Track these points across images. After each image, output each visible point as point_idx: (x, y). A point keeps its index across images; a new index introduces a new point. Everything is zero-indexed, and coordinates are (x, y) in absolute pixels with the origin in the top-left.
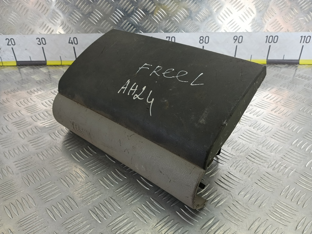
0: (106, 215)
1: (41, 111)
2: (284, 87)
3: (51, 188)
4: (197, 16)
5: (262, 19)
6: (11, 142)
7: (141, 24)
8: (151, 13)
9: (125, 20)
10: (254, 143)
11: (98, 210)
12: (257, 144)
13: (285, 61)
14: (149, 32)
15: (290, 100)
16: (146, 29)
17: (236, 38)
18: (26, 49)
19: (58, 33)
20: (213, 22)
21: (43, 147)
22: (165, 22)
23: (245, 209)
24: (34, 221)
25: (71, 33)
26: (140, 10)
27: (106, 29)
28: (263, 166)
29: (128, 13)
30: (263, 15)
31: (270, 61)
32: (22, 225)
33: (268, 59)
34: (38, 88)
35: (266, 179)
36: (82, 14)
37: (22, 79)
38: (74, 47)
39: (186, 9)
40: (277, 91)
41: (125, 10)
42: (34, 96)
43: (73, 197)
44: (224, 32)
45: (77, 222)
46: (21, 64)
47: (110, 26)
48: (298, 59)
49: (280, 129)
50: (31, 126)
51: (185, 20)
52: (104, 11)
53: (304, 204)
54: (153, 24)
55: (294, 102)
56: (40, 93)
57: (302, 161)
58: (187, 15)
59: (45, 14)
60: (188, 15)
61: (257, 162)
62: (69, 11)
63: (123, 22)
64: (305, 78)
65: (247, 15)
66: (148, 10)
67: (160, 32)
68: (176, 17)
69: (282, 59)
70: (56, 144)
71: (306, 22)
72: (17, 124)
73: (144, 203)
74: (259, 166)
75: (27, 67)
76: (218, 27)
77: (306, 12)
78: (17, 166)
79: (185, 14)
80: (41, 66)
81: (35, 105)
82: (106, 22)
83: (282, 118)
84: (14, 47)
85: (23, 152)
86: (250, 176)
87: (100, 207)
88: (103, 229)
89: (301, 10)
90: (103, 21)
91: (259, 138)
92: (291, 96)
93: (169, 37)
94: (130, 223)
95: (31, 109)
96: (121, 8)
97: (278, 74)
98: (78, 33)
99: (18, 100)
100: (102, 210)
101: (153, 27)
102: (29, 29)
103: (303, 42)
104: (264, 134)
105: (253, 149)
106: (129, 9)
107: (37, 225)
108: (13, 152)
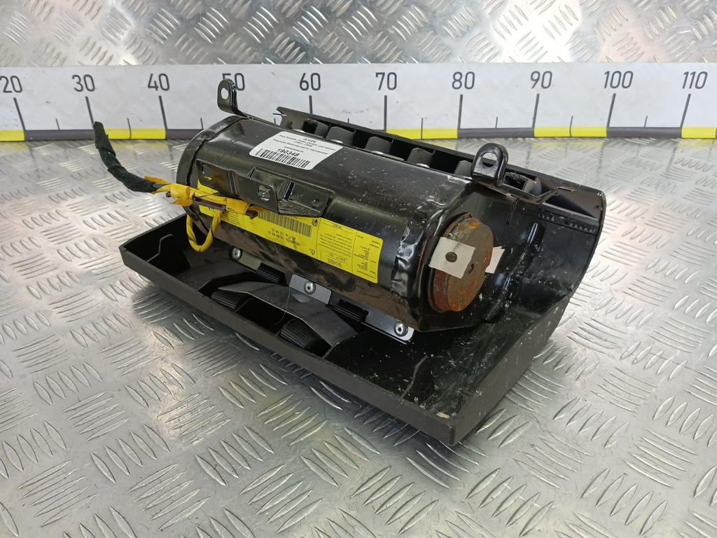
0: (238, 468)
1: (80, 238)
2: (648, 185)
3: (104, 407)
4: (446, 25)
5: (595, 33)
6: (8, 307)
7: (317, 41)
8: (340, 17)
9: (280, 33)
10: (585, 306)
11: (218, 455)
12: (594, 308)
13: (650, 130)
14: (337, 62)
15: (665, 212)
16: (328, 53)
17: (536, 76)
18: (47, 102)
19: (122, 63)
20: (484, 39)
21: (86, 316)
22: (373, 39)
23: (572, 450)
24: (62, 483)
25: (153, 64)
26: (314, 8)
27: (235, 53)
28: (609, 355)
29: (287, 16)
30: (598, 23)
31: (614, 130)
32: (32, 492)
33: (611, 125)
34: (74, 188)
35: (616, 383)
36: (181, 19)
37: (37, 170)
38: (160, 97)
39: (422, 7)
40: (633, 195)
41: (281, 10)
42: (64, 206)
43: (157, 427)
44: (510, 61)
45: (167, 483)
46: (34, 138)
47: (246, 47)
48: (679, 126)
49: (646, 275)
50: (56, 272)
51: (419, 35)
52: (232, 11)
53: (711, 437)
54: (345, 42)
55: (673, 217)
56: (78, 199)
57: (700, 345)
58: (424, 23)
59: (92, 19)
60: (427, 21)
61: (595, 346)
62: (149, 11)
63: (274, 38)
64: (697, 166)
65: (560, 22)
66: (333, 11)
67: (361, 61)
68: (399, 27)
69: (643, 126)
70: (116, 310)
71: (696, 39)
72: (22, 266)
73: (328, 440)
74: (600, 355)
75: (51, 145)
76: (496, 51)
77: (696, 16)
78: (22, 358)
79: (418, 19)
80: (82, 142)
81: (67, 225)
82: (236, 37)
83: (647, 250)
84: (19, 96)
85: (37, 329)
86: (580, 378)
87: (223, 449)
88: (232, 500)
89: (685, 12)
90: (229, 36)
91: (597, 294)
92: (667, 204)
93: (383, 74)
94: (295, 484)
95: (57, 234)
96: (272, 5)
97: (635, 158)
98: (171, 63)
99: (27, 214)
100: (227, 457)
101: (345, 50)
102: (55, 54)
103: (690, 87)
104: (609, 285)
105: (584, 318)
106: (290, 8)
107: (68, 491)
108: (14, 327)
